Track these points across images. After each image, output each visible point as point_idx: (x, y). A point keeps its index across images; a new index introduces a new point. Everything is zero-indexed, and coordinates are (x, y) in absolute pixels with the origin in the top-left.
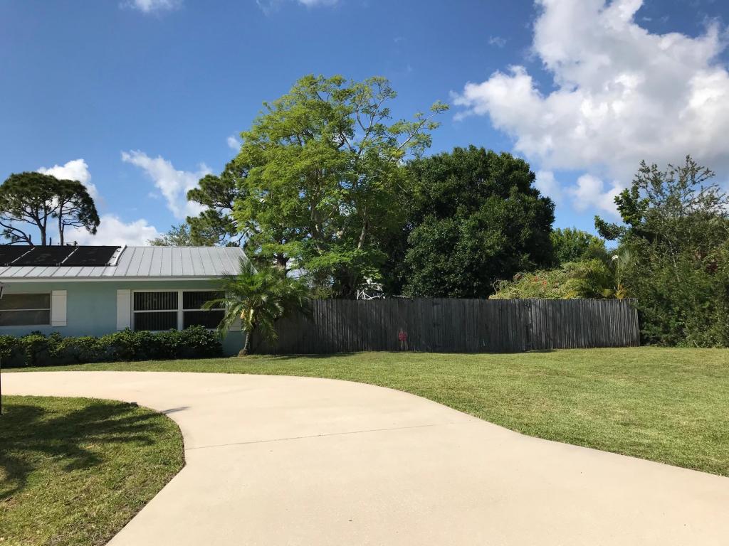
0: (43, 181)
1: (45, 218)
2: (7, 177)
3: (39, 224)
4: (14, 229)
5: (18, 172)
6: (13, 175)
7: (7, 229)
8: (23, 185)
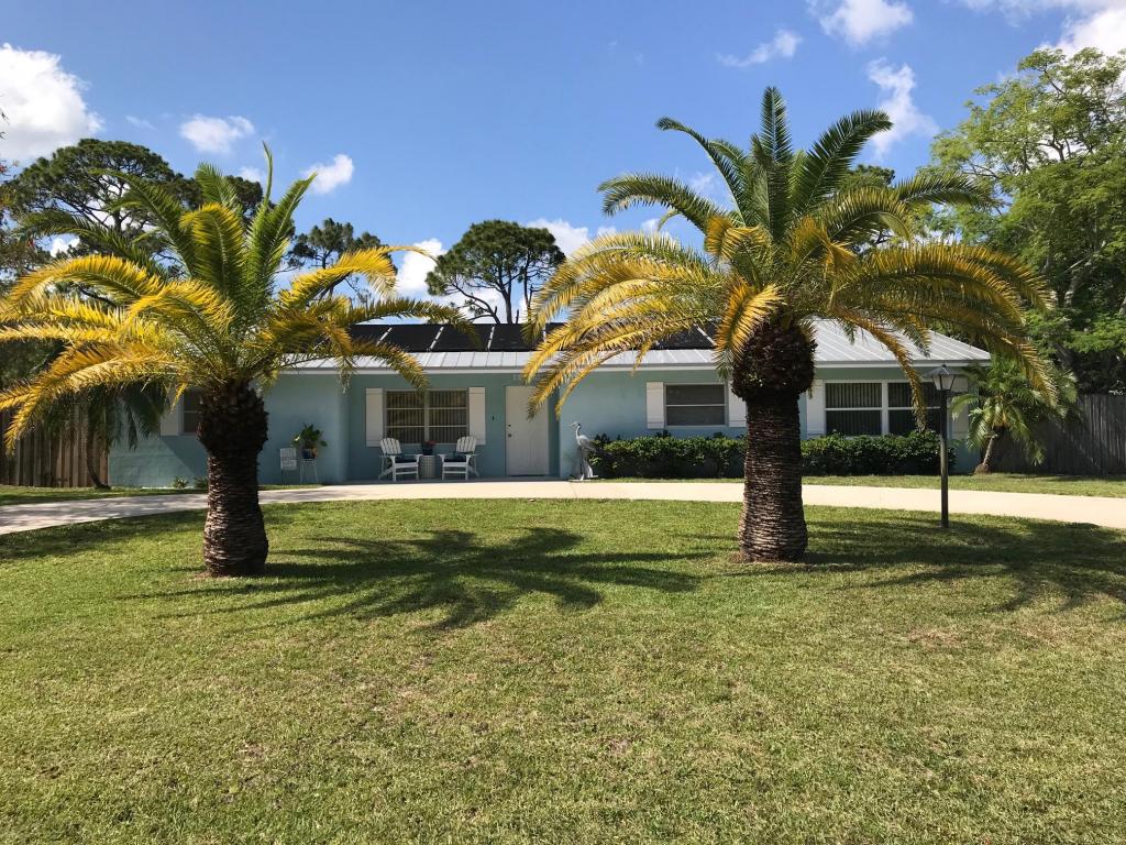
0: (512, 232)
1: (510, 283)
2: (466, 228)
3: (504, 292)
4: (476, 299)
5: (479, 221)
6: (473, 226)
7: (468, 299)
8: (489, 238)
